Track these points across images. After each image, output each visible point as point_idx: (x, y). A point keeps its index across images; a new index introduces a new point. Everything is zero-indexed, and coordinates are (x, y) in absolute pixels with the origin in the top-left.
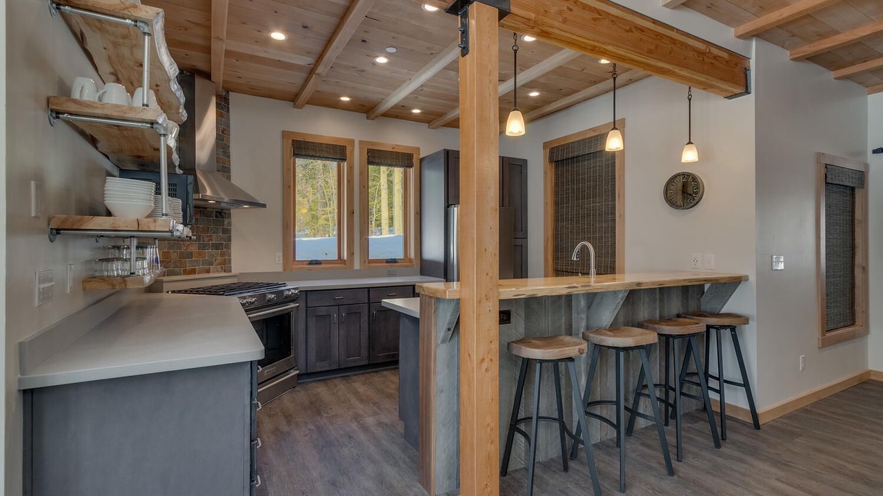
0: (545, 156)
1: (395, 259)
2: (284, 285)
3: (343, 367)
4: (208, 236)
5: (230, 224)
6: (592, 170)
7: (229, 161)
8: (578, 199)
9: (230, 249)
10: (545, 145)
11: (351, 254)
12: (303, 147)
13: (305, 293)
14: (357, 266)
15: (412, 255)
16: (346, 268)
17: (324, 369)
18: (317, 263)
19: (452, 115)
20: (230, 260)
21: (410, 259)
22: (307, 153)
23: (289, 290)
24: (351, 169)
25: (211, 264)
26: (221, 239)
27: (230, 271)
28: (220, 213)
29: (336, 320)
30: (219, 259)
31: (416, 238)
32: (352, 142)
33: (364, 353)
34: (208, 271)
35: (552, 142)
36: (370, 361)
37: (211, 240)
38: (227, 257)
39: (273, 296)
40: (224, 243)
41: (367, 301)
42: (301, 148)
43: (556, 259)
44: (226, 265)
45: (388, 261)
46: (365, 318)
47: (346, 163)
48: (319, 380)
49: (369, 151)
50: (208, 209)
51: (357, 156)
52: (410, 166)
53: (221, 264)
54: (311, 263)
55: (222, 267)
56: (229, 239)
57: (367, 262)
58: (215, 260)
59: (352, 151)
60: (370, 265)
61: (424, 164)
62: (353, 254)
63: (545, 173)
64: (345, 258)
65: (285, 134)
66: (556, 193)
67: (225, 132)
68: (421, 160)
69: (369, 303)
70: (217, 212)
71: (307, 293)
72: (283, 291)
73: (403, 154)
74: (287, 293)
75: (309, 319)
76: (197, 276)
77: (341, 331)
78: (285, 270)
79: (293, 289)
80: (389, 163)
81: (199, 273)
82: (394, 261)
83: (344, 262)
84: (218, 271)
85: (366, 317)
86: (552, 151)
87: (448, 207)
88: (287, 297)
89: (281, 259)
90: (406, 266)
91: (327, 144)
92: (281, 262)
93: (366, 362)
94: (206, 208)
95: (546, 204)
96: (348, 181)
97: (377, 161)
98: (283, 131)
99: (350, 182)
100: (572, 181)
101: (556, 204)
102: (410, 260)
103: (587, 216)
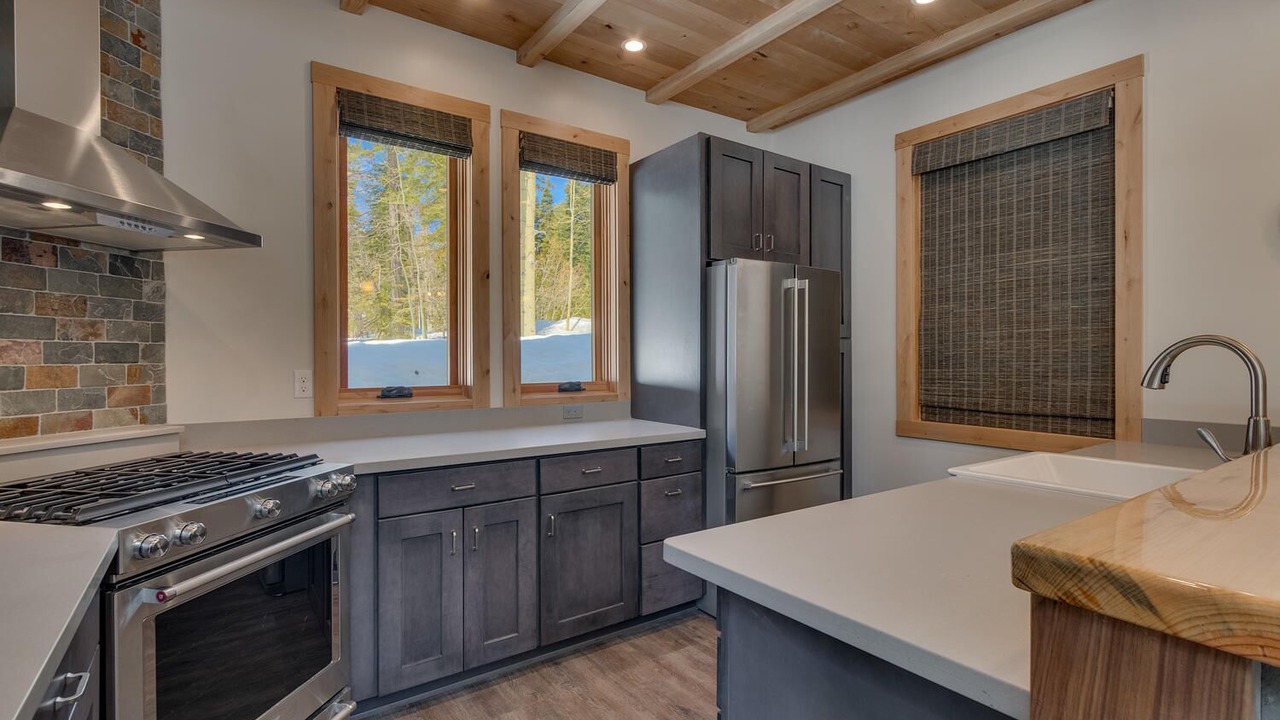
0: (900, 164)
1: (579, 384)
2: (313, 460)
3: (475, 665)
4: (82, 325)
5: (160, 293)
6: (1032, 183)
7: (159, 126)
8: (990, 249)
9: (162, 360)
10: (901, 140)
11: (483, 372)
12: (365, 107)
13: (372, 478)
14: (496, 400)
15: (614, 372)
16: (471, 407)
17: (425, 679)
18: (402, 393)
19: (712, 61)
20: (161, 392)
21: (608, 383)
22: (375, 125)
23: (325, 477)
24: (482, 173)
25: (95, 402)
26: (132, 333)
27: (162, 420)
28: (128, 262)
29: (457, 546)
30: (124, 388)
31: (622, 338)
32: (484, 111)
33: (527, 620)
34: (84, 424)
35: (920, 130)
36: (540, 639)
37: (96, 335)
38: (149, 383)
39: (270, 504)
40: (142, 345)
41: (533, 491)
42: (361, 111)
43: (926, 380)
44: (148, 403)
45: (563, 389)
46: (528, 535)
47: (469, 161)
48: (412, 706)
49: (524, 137)
50: (83, 247)
51: (495, 144)
52: (610, 179)
53: (129, 401)
54: (387, 394)
55: (134, 413)
56: (159, 334)
57: (519, 390)
58: (111, 392)
59: (485, 133)
60: (525, 397)
61: (640, 174)
62: (488, 372)
63: (901, 200)
64: (470, 381)
65: (318, 72)
66: (927, 243)
67: (144, 42)
68: (634, 168)
69: (539, 494)
70: (114, 257)
71: (376, 481)
72: (305, 483)
73: (596, 151)
74: (317, 487)
75: (383, 548)
76: (38, 441)
77: (471, 574)
78: (318, 413)
79: (335, 472)
80: (567, 168)
81: (50, 429)
82: (575, 388)
83: (466, 391)
84: (119, 422)
85: (532, 532)
86: (920, 150)
87: (709, 264)
88: (319, 497)
89: (309, 385)
90: (603, 399)
91: (425, 110)
92: (310, 392)
93: (531, 645)
94: (76, 243)
95: (901, 265)
96: (476, 203)
97: (541, 161)
98: (312, 62)
99: (481, 203)
100: (974, 214)
101: (927, 264)
102: (609, 386)
103: (1019, 286)
